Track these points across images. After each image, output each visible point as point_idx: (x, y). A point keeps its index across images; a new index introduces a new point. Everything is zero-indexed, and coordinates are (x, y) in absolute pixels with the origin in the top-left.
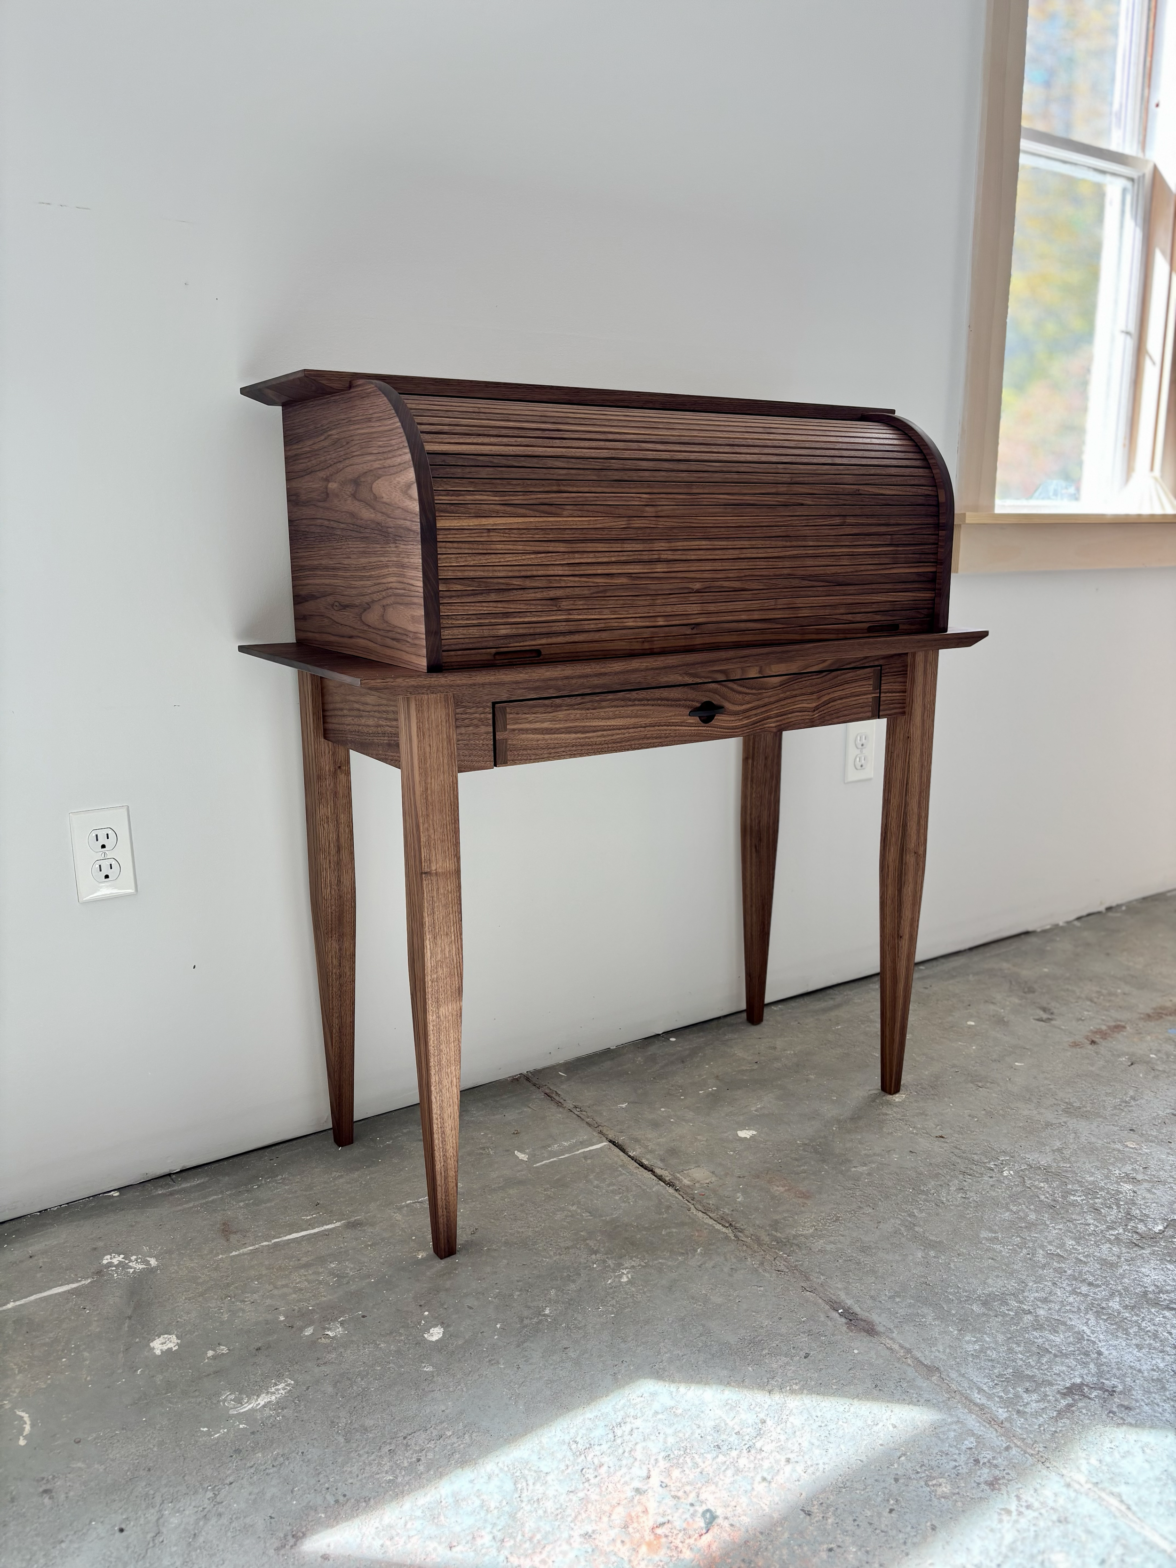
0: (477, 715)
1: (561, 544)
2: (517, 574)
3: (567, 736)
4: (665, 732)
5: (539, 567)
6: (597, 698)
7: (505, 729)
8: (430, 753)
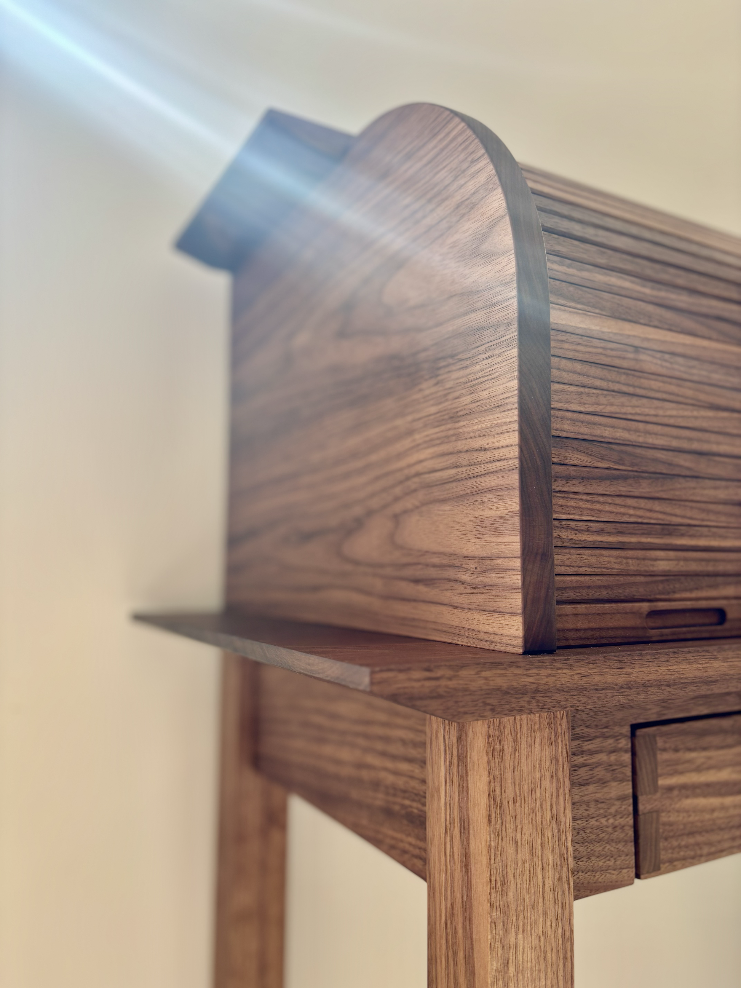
0: (603, 757)
7: (656, 788)
8: (516, 863)
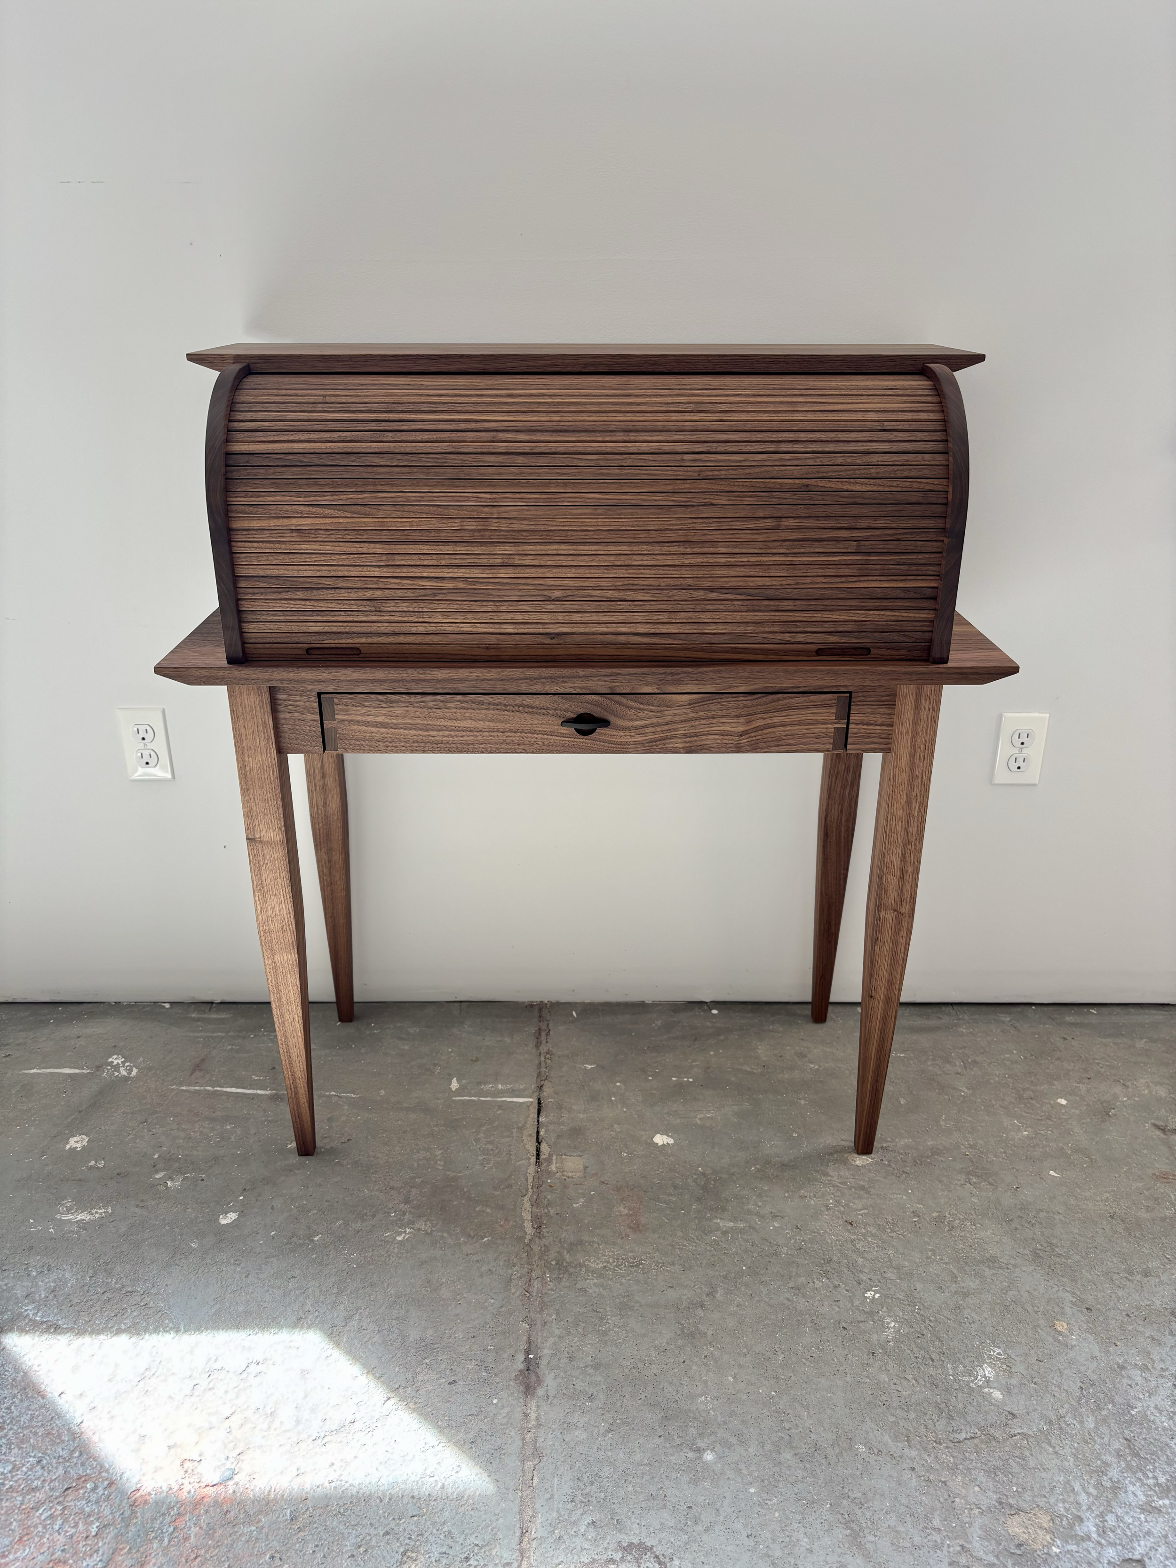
0: (302, 703)
1: (378, 546)
2: (326, 574)
3: (407, 732)
4: (530, 739)
5: (352, 568)
6: (442, 699)
7: (334, 719)
8: (246, 734)
